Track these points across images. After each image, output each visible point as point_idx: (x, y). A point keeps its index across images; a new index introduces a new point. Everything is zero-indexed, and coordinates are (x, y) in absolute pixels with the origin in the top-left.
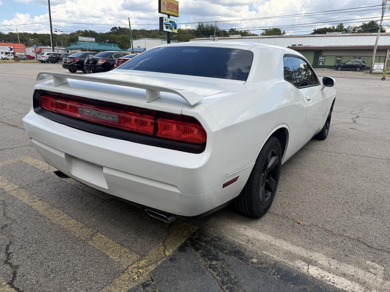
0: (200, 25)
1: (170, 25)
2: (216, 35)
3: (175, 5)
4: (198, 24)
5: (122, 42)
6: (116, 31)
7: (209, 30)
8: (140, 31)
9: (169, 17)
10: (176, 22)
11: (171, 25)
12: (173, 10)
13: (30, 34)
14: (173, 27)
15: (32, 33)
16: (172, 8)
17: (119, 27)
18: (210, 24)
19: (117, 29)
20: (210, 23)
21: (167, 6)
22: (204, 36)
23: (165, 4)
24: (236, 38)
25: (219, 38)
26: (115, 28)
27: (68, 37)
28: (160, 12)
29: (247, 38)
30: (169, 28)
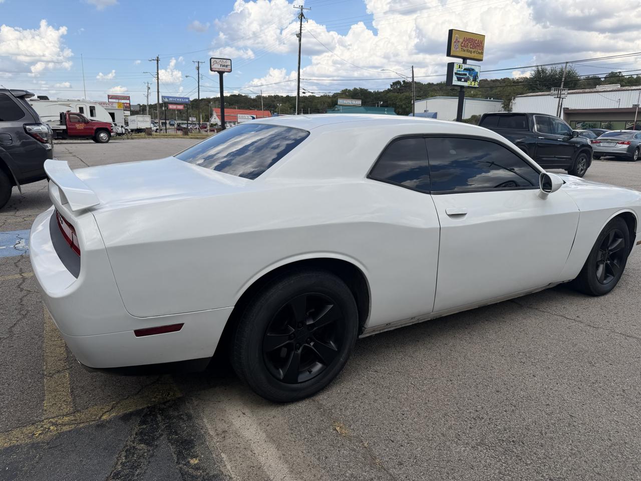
0: (538, 71)
1: (466, 74)
2: (563, 87)
3: (476, 42)
4: (535, 68)
5: (405, 104)
6: (398, 87)
7: (556, 79)
8: (438, 84)
9: (464, 62)
10: (477, 69)
11: (468, 75)
12: (473, 50)
13: (282, 96)
14: (471, 78)
15: (284, 95)
16: (471, 46)
17: (404, 81)
18: (558, 68)
19: (401, 84)
20: (560, 66)
21: (463, 45)
22: (545, 88)
23: (459, 42)
24: (608, 90)
25: (569, 91)
26: (398, 83)
27: (329, 100)
28: (449, 54)
29: (632, 90)
30: (463, 80)
